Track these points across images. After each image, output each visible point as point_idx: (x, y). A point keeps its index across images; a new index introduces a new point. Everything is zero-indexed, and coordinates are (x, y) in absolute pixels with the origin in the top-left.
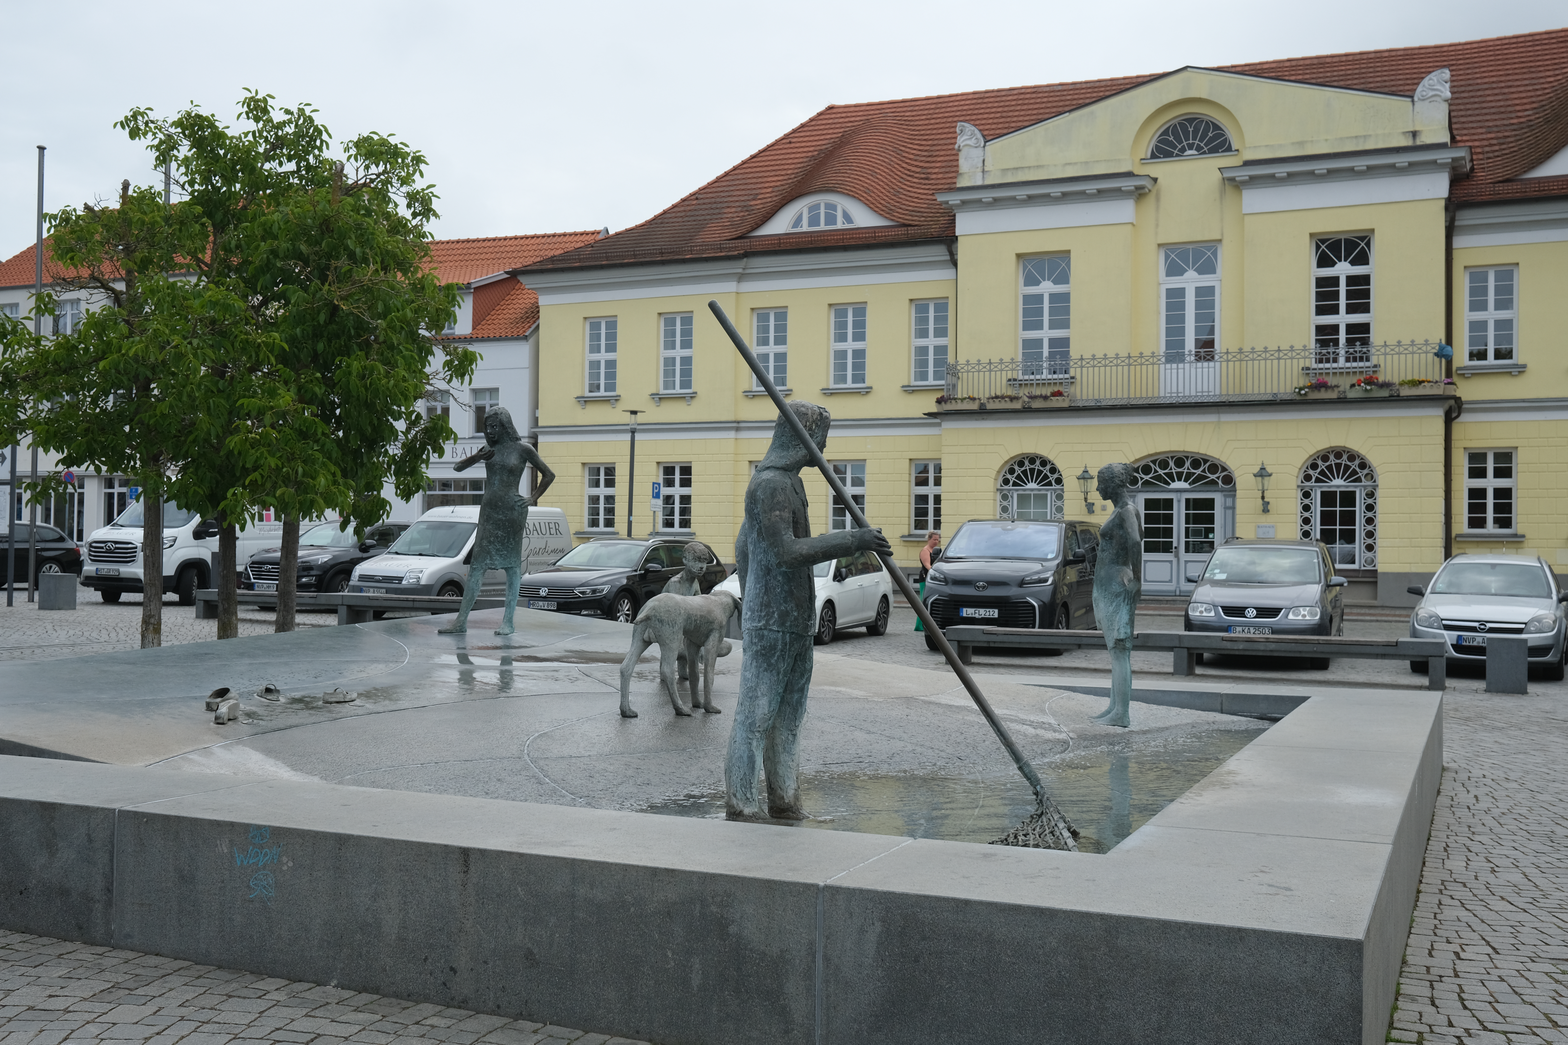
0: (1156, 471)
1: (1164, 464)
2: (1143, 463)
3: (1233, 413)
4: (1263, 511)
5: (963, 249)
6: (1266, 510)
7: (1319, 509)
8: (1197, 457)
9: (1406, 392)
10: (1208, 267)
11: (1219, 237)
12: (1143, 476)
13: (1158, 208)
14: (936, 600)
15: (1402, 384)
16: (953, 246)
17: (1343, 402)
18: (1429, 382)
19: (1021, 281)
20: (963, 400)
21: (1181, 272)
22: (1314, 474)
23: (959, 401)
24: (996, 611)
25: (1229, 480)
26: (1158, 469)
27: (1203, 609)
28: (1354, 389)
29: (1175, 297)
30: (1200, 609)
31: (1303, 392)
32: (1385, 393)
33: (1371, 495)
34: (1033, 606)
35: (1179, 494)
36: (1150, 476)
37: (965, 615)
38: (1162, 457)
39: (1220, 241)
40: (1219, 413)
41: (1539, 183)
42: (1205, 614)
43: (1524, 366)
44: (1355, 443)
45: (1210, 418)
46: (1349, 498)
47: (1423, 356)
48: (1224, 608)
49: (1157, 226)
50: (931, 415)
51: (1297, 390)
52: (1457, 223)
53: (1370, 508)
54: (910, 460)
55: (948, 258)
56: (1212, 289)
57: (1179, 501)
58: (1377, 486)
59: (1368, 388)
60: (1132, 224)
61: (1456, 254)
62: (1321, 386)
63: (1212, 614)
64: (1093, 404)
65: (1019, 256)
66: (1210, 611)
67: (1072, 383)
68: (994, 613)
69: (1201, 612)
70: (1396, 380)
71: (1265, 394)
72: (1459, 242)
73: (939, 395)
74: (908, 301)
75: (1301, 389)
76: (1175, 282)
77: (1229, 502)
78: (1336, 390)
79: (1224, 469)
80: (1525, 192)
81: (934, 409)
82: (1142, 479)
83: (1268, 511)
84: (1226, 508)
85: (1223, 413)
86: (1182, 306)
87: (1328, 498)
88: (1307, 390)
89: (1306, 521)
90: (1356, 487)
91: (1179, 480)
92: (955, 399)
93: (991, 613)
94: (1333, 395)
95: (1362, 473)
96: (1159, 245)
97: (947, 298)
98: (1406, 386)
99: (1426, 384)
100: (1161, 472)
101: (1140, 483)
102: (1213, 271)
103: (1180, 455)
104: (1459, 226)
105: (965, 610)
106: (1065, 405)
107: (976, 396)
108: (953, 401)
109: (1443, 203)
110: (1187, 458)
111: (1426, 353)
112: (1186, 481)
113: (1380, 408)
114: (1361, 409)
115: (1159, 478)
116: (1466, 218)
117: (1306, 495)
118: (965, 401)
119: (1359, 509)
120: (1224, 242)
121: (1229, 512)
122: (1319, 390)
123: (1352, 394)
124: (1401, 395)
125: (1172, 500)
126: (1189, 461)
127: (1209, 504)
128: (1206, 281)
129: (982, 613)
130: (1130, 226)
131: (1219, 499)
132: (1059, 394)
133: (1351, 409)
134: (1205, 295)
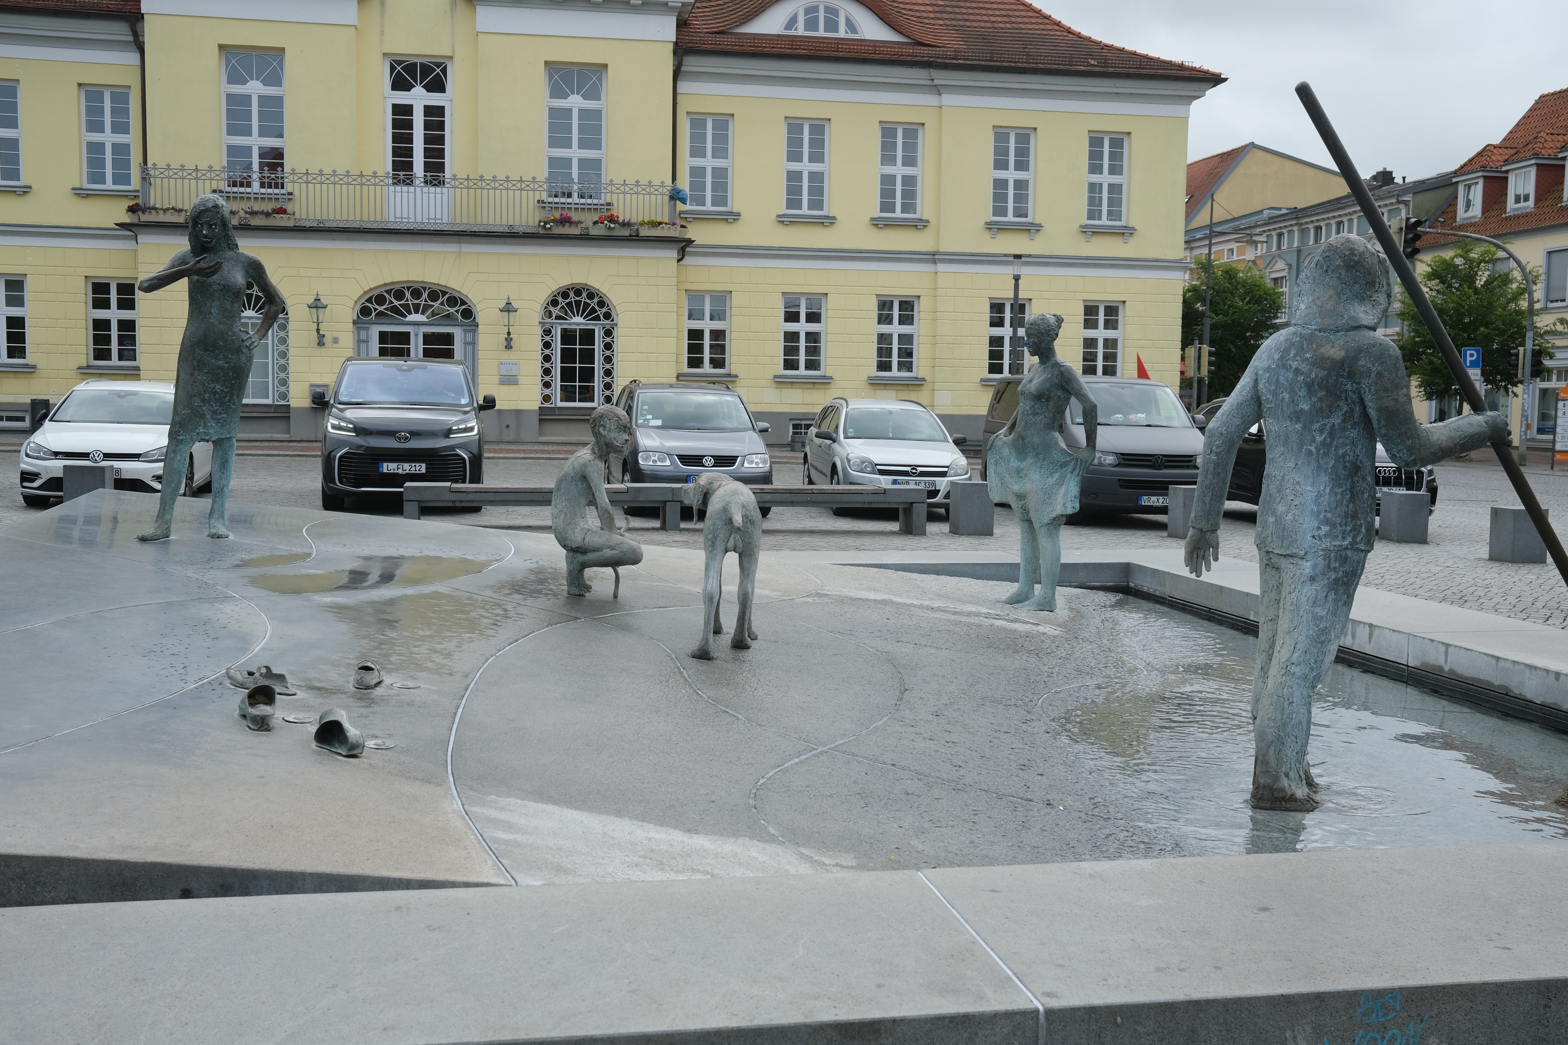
0: (391, 302)
1: (399, 295)
2: (376, 292)
3: (475, 243)
4: (506, 347)
5: (151, 31)
6: (509, 347)
7: (559, 346)
8: (435, 288)
9: (645, 232)
10: (437, 85)
11: (450, 54)
12: (377, 307)
13: (383, 13)
14: (347, 453)
15: (642, 224)
16: (138, 25)
17: (585, 238)
18: (666, 224)
19: (224, 78)
20: (165, 210)
21: (408, 87)
22: (555, 311)
23: (161, 212)
24: (424, 465)
25: (468, 314)
26: (393, 300)
27: (656, 458)
28: (597, 226)
29: (402, 113)
30: (653, 458)
31: (548, 226)
32: (626, 232)
33: (608, 333)
34: (464, 459)
35: (416, 327)
36: (384, 307)
37: (385, 471)
38: (398, 287)
39: (451, 57)
40: (460, 243)
41: (754, 39)
42: (659, 463)
43: (738, 214)
44: (596, 282)
45: (451, 248)
46: (588, 336)
47: (660, 197)
48: (680, 457)
49: (382, 33)
50: (123, 226)
51: (542, 224)
52: (683, 69)
53: (608, 346)
54: (86, 277)
55: (131, 39)
56: (442, 109)
57: (416, 335)
58: (616, 325)
59: (612, 226)
60: (355, 26)
61: (679, 98)
62: (565, 221)
63: (668, 463)
64: (314, 225)
65: (221, 47)
66: (663, 460)
67: (289, 199)
68: (421, 468)
69: (654, 461)
70: (633, 220)
71: (501, 225)
72: (682, 87)
73: (131, 203)
74: (76, 86)
75: (546, 223)
76: (402, 97)
77: (469, 336)
78: (580, 226)
79: (463, 303)
80: (742, 46)
81: (126, 218)
82: (375, 309)
83: (511, 347)
84: (466, 343)
85: (465, 243)
86: (409, 125)
87: (568, 336)
88: (551, 224)
89: (547, 358)
90: (595, 325)
91: (417, 312)
92: (156, 209)
93: (418, 468)
94: (575, 231)
95: (601, 312)
96: (384, 54)
97: (130, 87)
98: (646, 226)
99: (664, 225)
100: (396, 303)
101: (373, 314)
102: (443, 90)
103: (416, 286)
104: (684, 72)
105: (385, 465)
106: (291, 224)
107: (180, 206)
108: (153, 212)
109: (671, 47)
110: (424, 289)
111: (662, 194)
112: (423, 313)
113: (620, 247)
114: (602, 247)
115: (394, 309)
116: (692, 64)
117: (547, 332)
118: (168, 212)
119: (598, 347)
120: (455, 59)
121: (469, 348)
122: (564, 225)
123: (595, 231)
124: (641, 234)
125: (409, 333)
126: (426, 293)
127: (448, 339)
128: (435, 99)
129: (407, 468)
130: (354, 29)
131: (458, 333)
132: (282, 211)
133: (592, 246)
134: (434, 116)
